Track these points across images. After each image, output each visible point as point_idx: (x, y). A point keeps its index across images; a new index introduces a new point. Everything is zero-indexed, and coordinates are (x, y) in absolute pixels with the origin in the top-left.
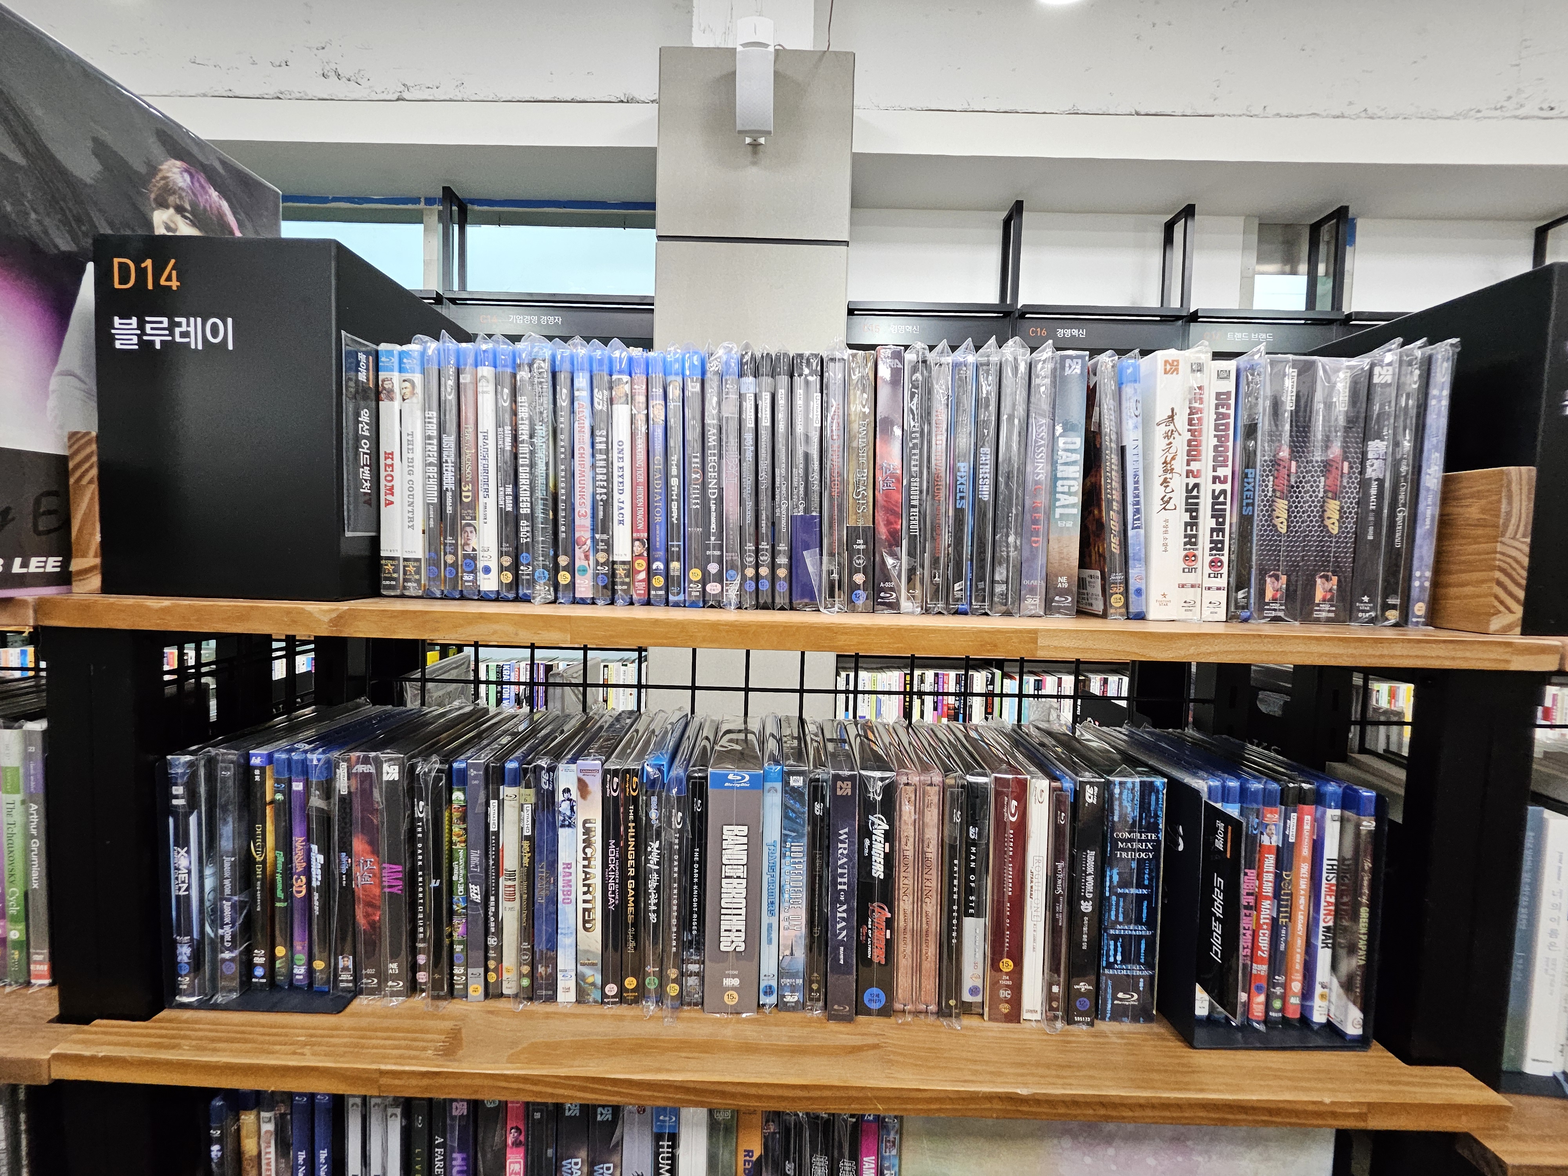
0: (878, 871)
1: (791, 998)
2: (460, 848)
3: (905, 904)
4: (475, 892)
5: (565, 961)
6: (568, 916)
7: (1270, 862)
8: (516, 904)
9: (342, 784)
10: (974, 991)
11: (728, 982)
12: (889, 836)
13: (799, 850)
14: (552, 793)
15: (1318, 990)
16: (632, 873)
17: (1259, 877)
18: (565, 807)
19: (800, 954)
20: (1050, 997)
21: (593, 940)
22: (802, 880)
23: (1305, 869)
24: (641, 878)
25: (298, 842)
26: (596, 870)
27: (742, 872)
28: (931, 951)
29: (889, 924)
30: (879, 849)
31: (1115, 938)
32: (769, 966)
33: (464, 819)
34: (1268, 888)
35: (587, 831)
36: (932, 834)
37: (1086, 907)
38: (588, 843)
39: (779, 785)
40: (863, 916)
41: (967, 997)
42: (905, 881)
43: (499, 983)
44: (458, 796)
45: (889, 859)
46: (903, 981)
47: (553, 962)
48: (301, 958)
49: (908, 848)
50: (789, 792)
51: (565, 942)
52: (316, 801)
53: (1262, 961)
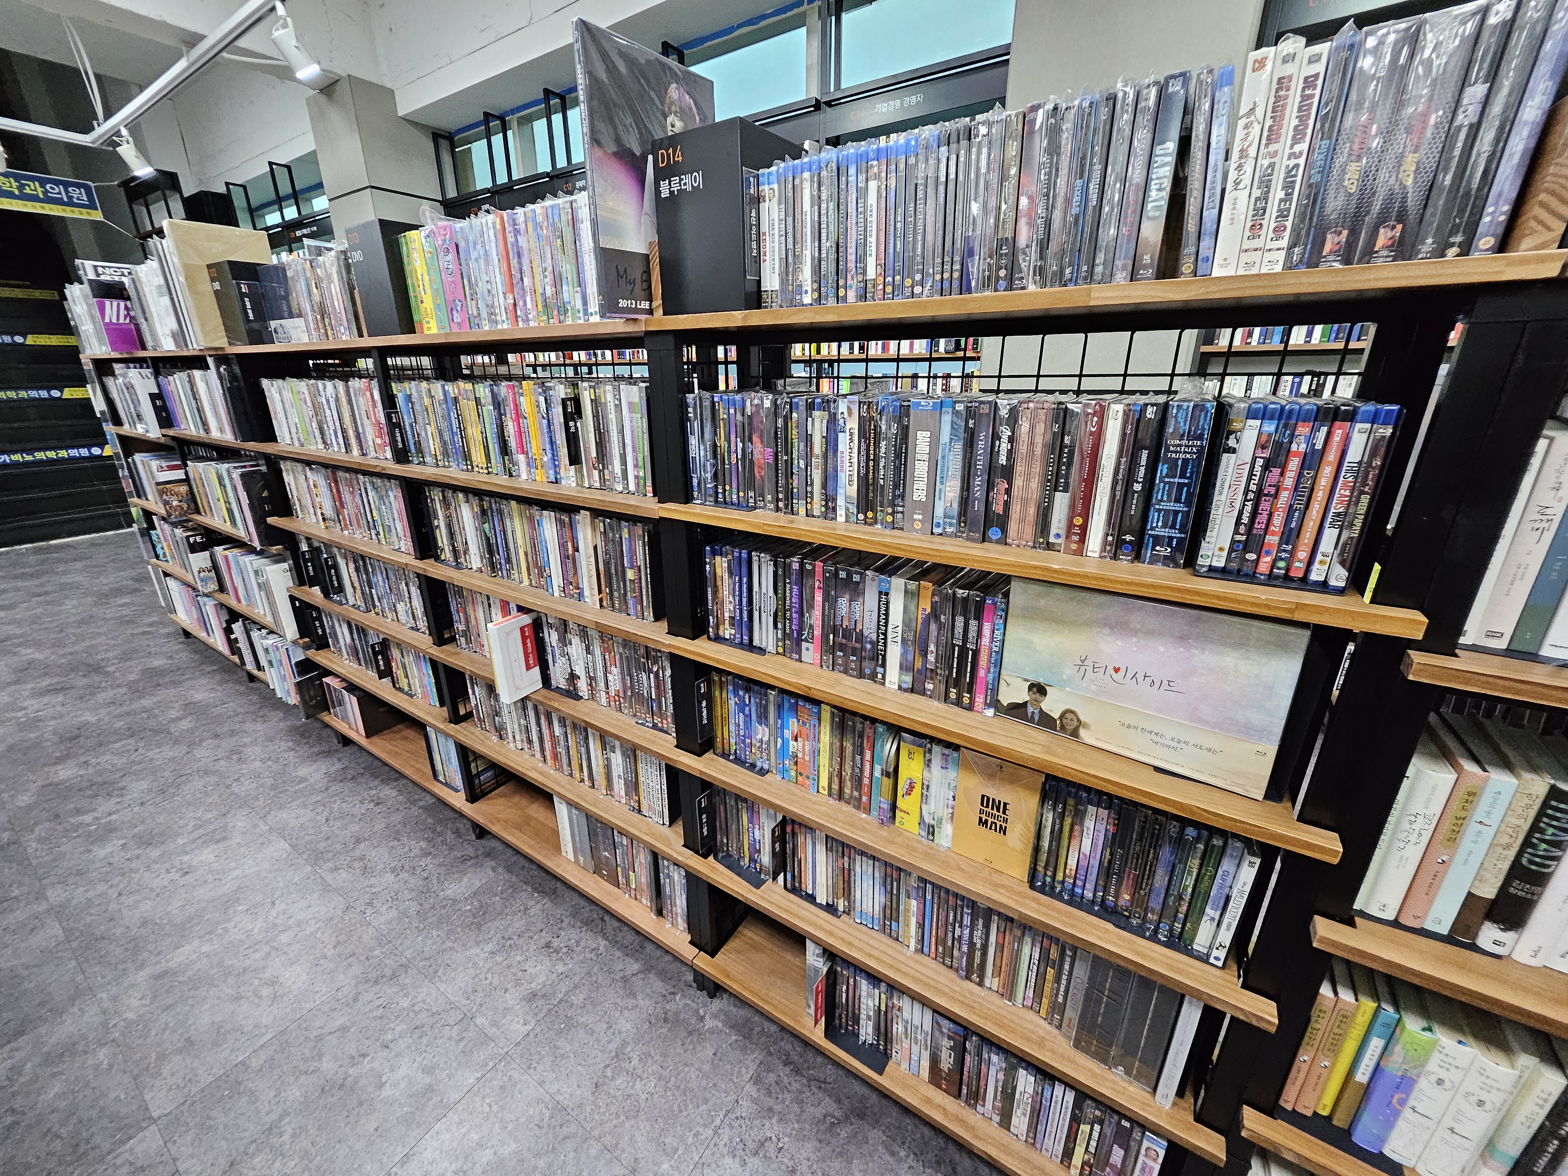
0: (1003, 460)
1: (949, 530)
2: (795, 441)
3: (1018, 482)
4: (802, 463)
5: (841, 502)
6: (843, 478)
7: (1294, 464)
8: (820, 471)
9: (748, 411)
10: (1058, 536)
11: (916, 517)
12: (1011, 440)
13: (959, 447)
14: (835, 414)
15: (1319, 557)
16: (872, 457)
17: (1282, 474)
18: (841, 422)
19: (956, 506)
20: (1105, 543)
21: (853, 490)
22: (959, 465)
23: (1327, 471)
24: (876, 460)
25: (733, 437)
26: (855, 455)
27: (926, 457)
28: (1032, 510)
29: (1008, 492)
30: (1004, 446)
31: (1159, 511)
32: (939, 512)
33: (797, 427)
34: (1289, 481)
35: (851, 434)
36: (1039, 440)
37: (1137, 487)
38: (851, 440)
39: (950, 410)
40: (990, 486)
41: (1052, 540)
42: (1020, 468)
43: (812, 509)
44: (795, 415)
45: (1010, 452)
46: (1013, 527)
47: (834, 500)
48: (735, 491)
49: (1022, 448)
50: (956, 413)
51: (841, 491)
52: (739, 417)
53: (1274, 533)
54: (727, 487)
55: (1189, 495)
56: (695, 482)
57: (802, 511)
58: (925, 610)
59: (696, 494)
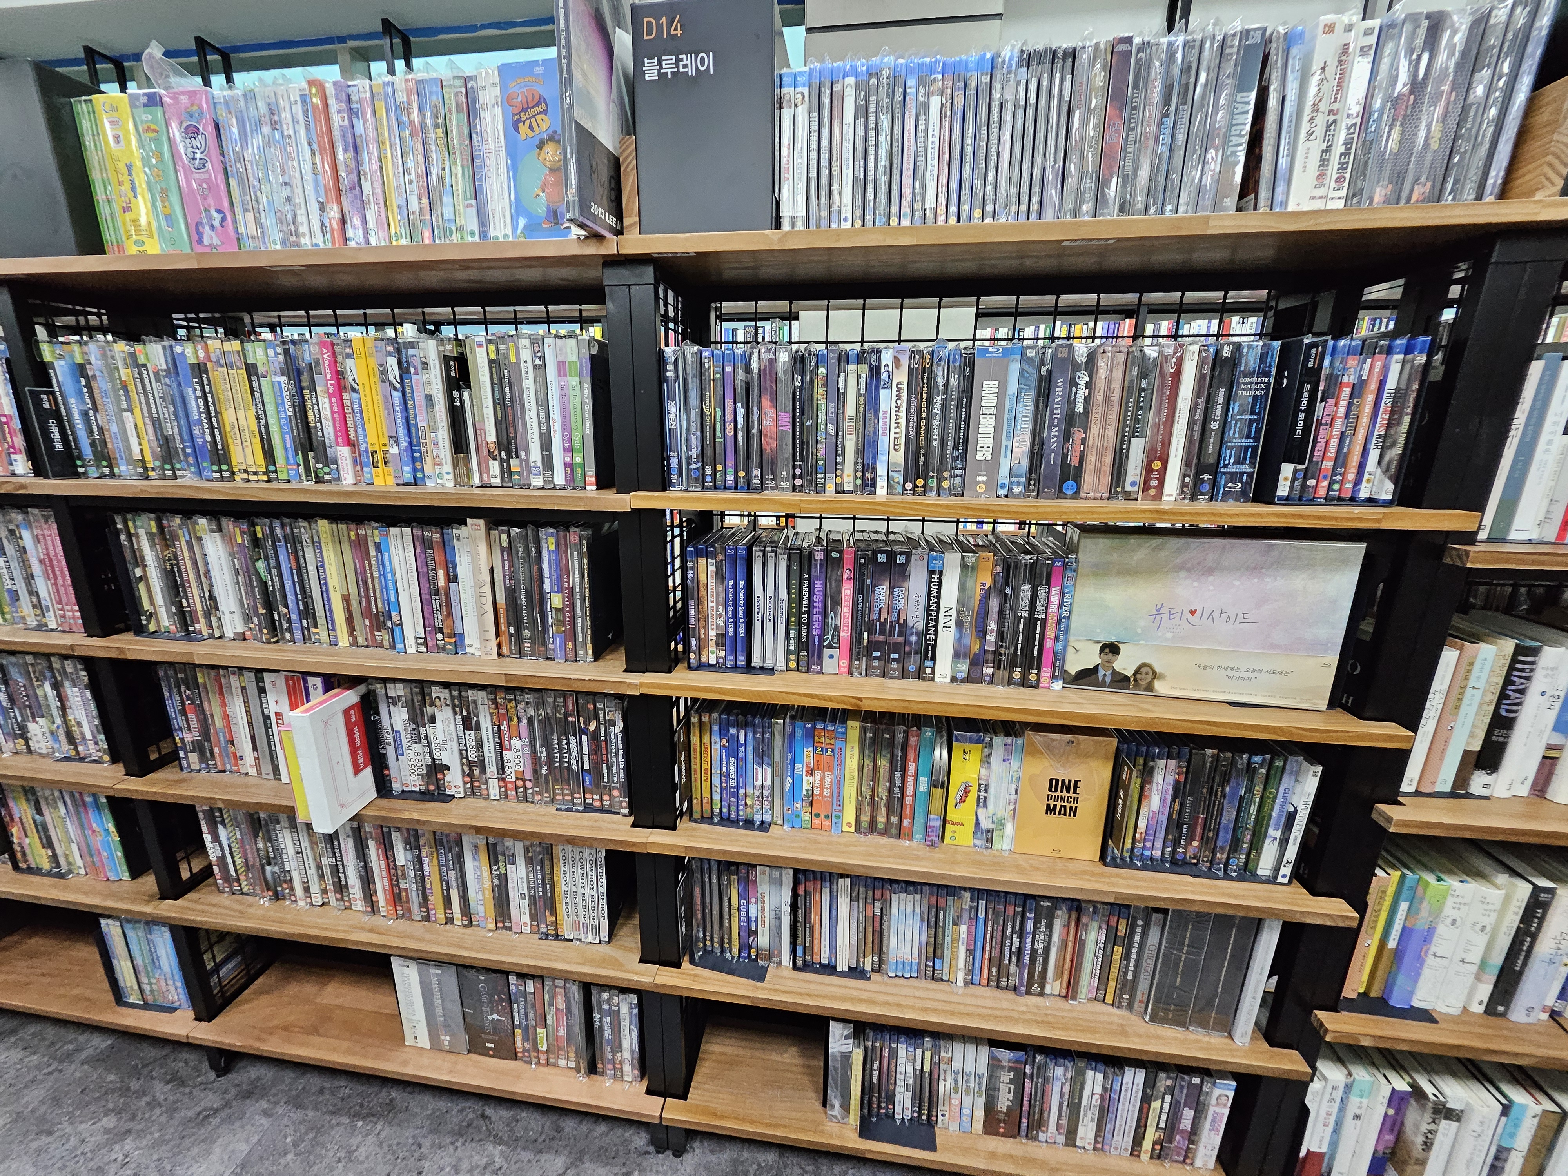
0: (1080, 408)
1: (1016, 490)
2: (822, 403)
3: (1094, 430)
4: (831, 429)
5: (881, 470)
6: (883, 443)
7: (1346, 394)
8: (853, 437)
9: (755, 366)
10: (1133, 484)
11: (980, 479)
12: (1088, 385)
13: (1029, 398)
14: (878, 368)
15: (1366, 476)
16: (924, 415)
17: (1336, 405)
18: (884, 376)
19: (1025, 463)
20: (1183, 485)
21: (899, 457)
22: (1030, 416)
23: (1370, 399)
24: (929, 420)
25: (729, 403)
26: (903, 414)
27: (993, 410)
28: (1108, 459)
29: (1083, 441)
30: (1082, 393)
31: (1231, 448)
32: (1004, 471)
33: (825, 385)
34: (1342, 410)
35: (899, 390)
36: (1117, 385)
37: (1215, 426)
38: (899, 397)
39: (1019, 357)
40: (1067, 436)
41: (1128, 488)
42: (1096, 415)
43: (842, 484)
44: (822, 370)
45: (1087, 399)
46: (1088, 479)
47: (874, 469)
48: (730, 471)
49: (1099, 394)
50: (1025, 359)
51: (882, 459)
52: (741, 375)
53: (1330, 459)
54: (719, 467)
55: (1258, 431)
56: (674, 462)
57: (830, 488)
58: (983, 584)
59: (674, 479)
